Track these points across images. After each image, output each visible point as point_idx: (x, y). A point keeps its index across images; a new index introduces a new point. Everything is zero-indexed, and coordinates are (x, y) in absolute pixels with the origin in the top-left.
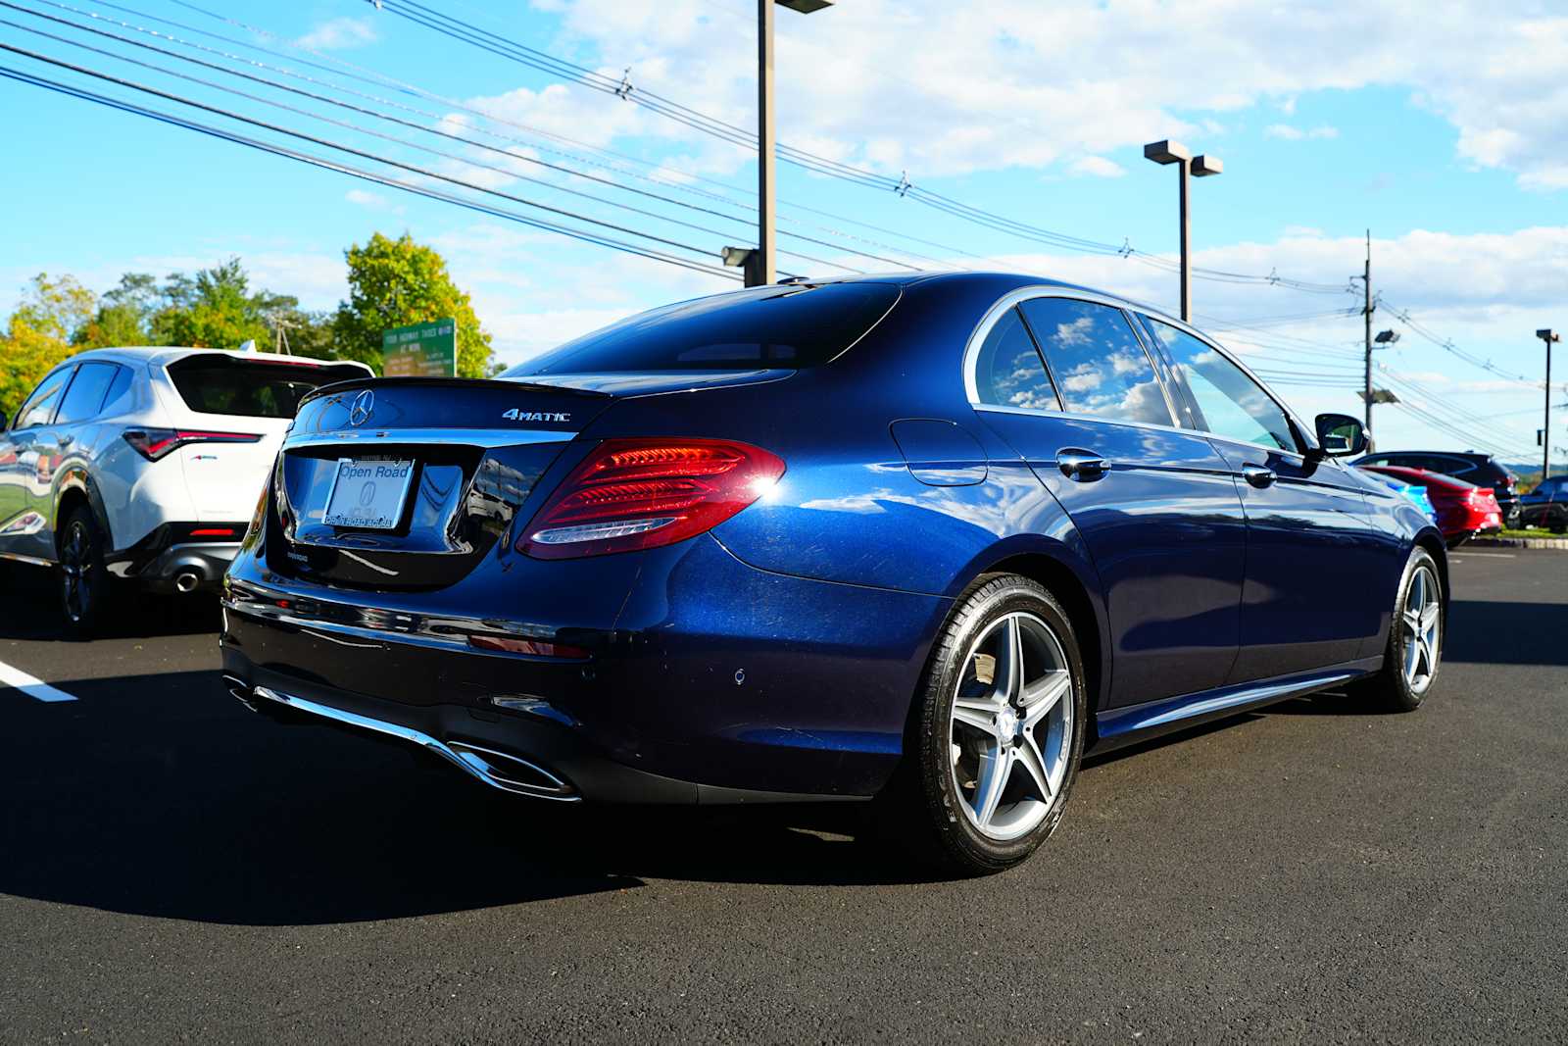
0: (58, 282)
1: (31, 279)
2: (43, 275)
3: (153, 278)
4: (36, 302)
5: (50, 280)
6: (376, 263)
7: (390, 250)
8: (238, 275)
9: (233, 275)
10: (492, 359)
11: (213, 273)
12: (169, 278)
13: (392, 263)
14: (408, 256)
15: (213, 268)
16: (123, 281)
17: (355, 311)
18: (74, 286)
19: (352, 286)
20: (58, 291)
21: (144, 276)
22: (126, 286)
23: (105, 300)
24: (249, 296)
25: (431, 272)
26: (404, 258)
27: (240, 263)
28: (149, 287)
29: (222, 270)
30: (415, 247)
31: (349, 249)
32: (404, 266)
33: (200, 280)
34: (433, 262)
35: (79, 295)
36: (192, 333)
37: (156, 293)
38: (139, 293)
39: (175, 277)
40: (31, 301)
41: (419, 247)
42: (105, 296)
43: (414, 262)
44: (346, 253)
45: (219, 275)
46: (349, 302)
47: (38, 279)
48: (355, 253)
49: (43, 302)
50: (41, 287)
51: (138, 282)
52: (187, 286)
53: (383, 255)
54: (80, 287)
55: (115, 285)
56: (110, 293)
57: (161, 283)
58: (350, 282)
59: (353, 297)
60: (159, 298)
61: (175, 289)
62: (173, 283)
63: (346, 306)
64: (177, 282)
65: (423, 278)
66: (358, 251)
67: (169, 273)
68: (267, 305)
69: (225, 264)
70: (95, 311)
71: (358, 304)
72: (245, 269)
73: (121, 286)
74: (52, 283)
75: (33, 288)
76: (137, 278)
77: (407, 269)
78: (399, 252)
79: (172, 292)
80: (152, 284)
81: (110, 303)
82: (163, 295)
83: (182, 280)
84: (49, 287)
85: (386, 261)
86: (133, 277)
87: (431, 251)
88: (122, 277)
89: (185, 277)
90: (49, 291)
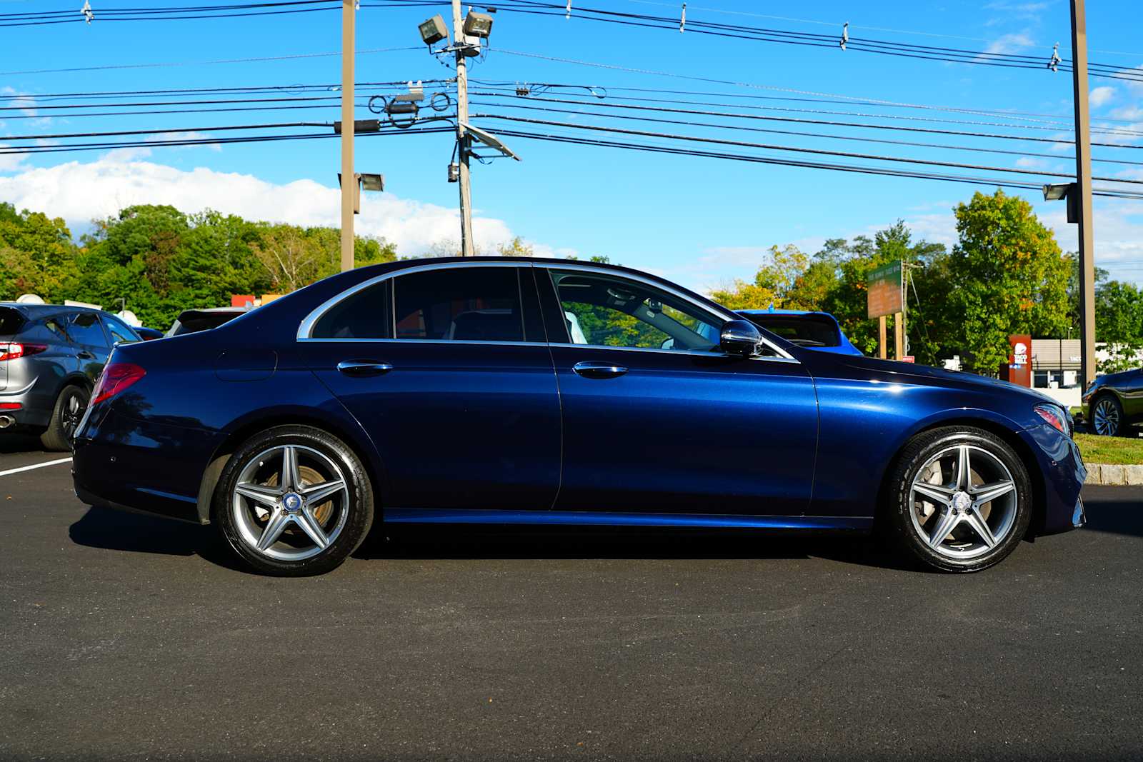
0: (785, 249)
1: (768, 250)
2: (775, 247)
3: (846, 241)
4: (772, 264)
5: (779, 249)
6: (976, 215)
7: (987, 203)
8: (903, 233)
9: (900, 233)
10: (1106, 278)
11: (886, 233)
12: (856, 240)
13: (988, 213)
14: (1001, 206)
15: (885, 230)
16: (826, 245)
17: (965, 252)
18: (794, 252)
19: (961, 233)
20: (785, 256)
21: (839, 240)
22: (828, 248)
23: (815, 259)
24: (912, 246)
25: (1020, 215)
26: (998, 208)
27: (904, 224)
28: (843, 247)
29: (892, 230)
30: (1007, 199)
31: (957, 206)
32: (997, 214)
33: (878, 238)
34: (1022, 208)
35: (799, 258)
36: (856, 277)
37: (849, 251)
38: (836, 252)
39: (860, 238)
40: (769, 264)
41: (1011, 198)
42: (814, 256)
43: (1006, 209)
44: (955, 210)
45: (890, 234)
46: (960, 245)
47: (772, 249)
48: (962, 209)
49: (776, 264)
50: (775, 254)
51: (834, 245)
52: (868, 244)
53: (983, 208)
54: (798, 252)
55: (821, 247)
56: (818, 254)
57: (851, 244)
58: (959, 231)
59: (963, 242)
60: (851, 254)
61: (859, 247)
62: (858, 243)
63: (959, 248)
64: (862, 241)
65: (1014, 222)
66: (965, 208)
67: (856, 236)
68: (923, 252)
69: (894, 226)
70: (808, 267)
71: (967, 246)
72: (908, 228)
73: (825, 249)
74: (781, 251)
75: (770, 256)
76: (835, 241)
77: (1000, 216)
78: (994, 204)
79: (857, 249)
80: (845, 245)
81: (818, 260)
82: (853, 252)
83: (864, 240)
84: (779, 253)
85: (984, 212)
86: (832, 241)
87: (1020, 200)
88: (825, 242)
89: (867, 238)
90: (779, 256)
